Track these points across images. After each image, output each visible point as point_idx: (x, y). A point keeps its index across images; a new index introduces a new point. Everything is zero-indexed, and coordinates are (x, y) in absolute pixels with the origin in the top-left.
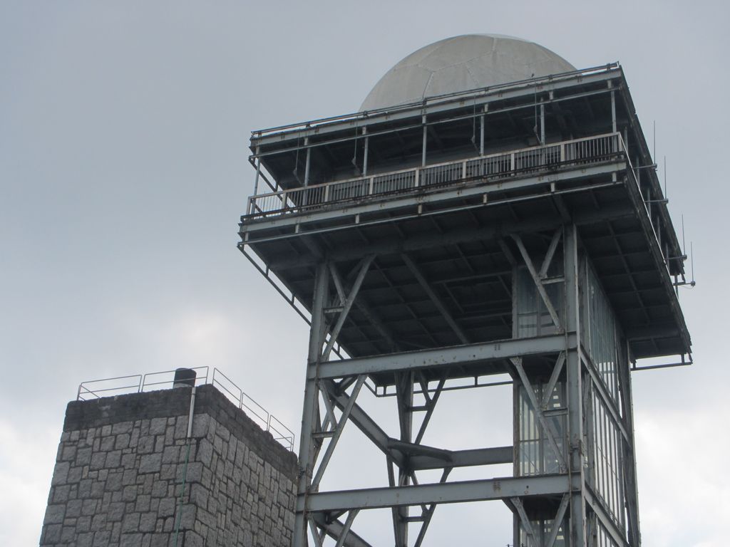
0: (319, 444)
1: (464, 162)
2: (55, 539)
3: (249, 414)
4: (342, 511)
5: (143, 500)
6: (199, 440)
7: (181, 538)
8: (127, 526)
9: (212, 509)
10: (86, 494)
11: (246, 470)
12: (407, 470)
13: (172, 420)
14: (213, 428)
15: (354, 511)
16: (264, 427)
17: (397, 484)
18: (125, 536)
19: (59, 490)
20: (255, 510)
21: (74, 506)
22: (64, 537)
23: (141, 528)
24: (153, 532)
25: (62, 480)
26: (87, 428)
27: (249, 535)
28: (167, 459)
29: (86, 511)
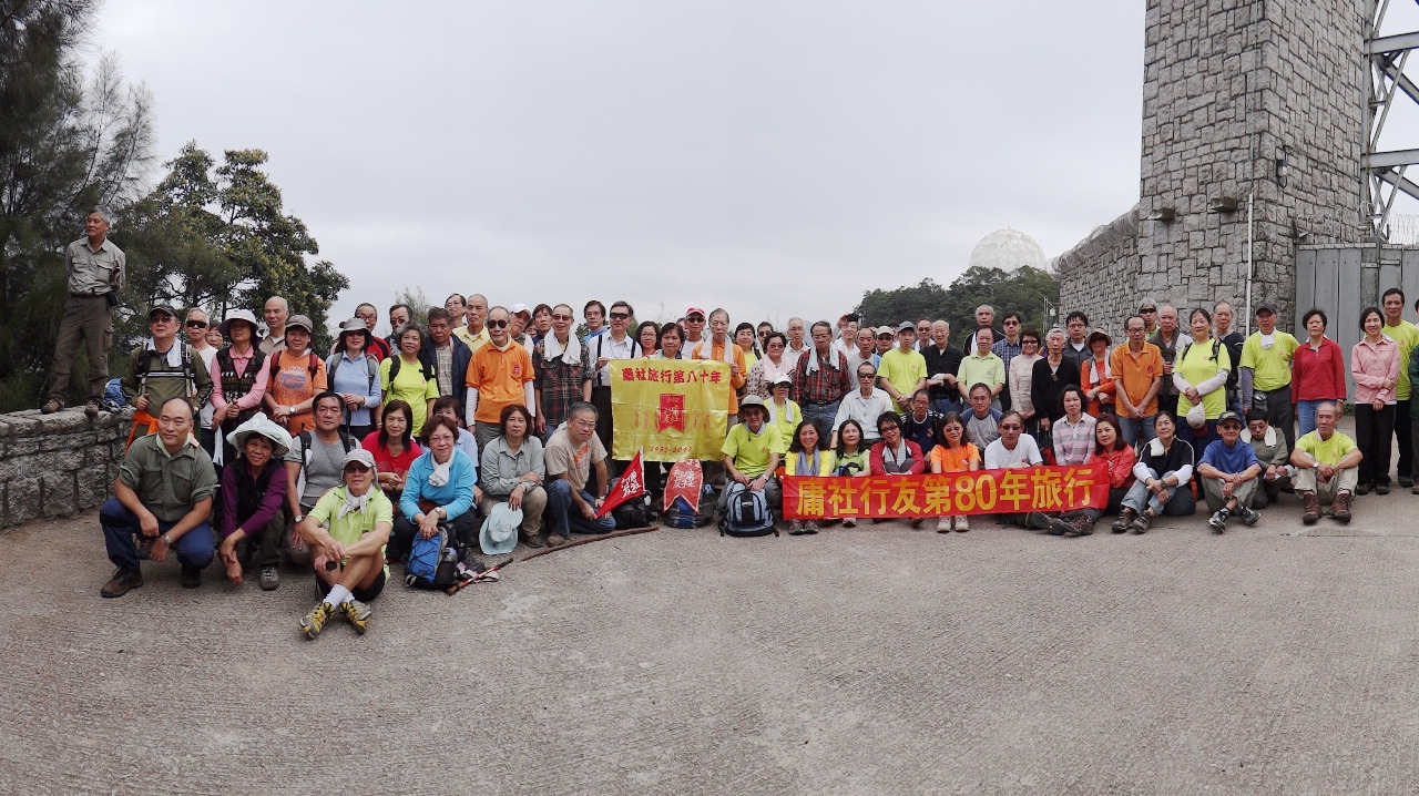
2: (1156, 40)
7: (1260, 7)
18: (1212, 18)
22: (1162, 36)
23: (1225, 7)
24: (1235, 8)
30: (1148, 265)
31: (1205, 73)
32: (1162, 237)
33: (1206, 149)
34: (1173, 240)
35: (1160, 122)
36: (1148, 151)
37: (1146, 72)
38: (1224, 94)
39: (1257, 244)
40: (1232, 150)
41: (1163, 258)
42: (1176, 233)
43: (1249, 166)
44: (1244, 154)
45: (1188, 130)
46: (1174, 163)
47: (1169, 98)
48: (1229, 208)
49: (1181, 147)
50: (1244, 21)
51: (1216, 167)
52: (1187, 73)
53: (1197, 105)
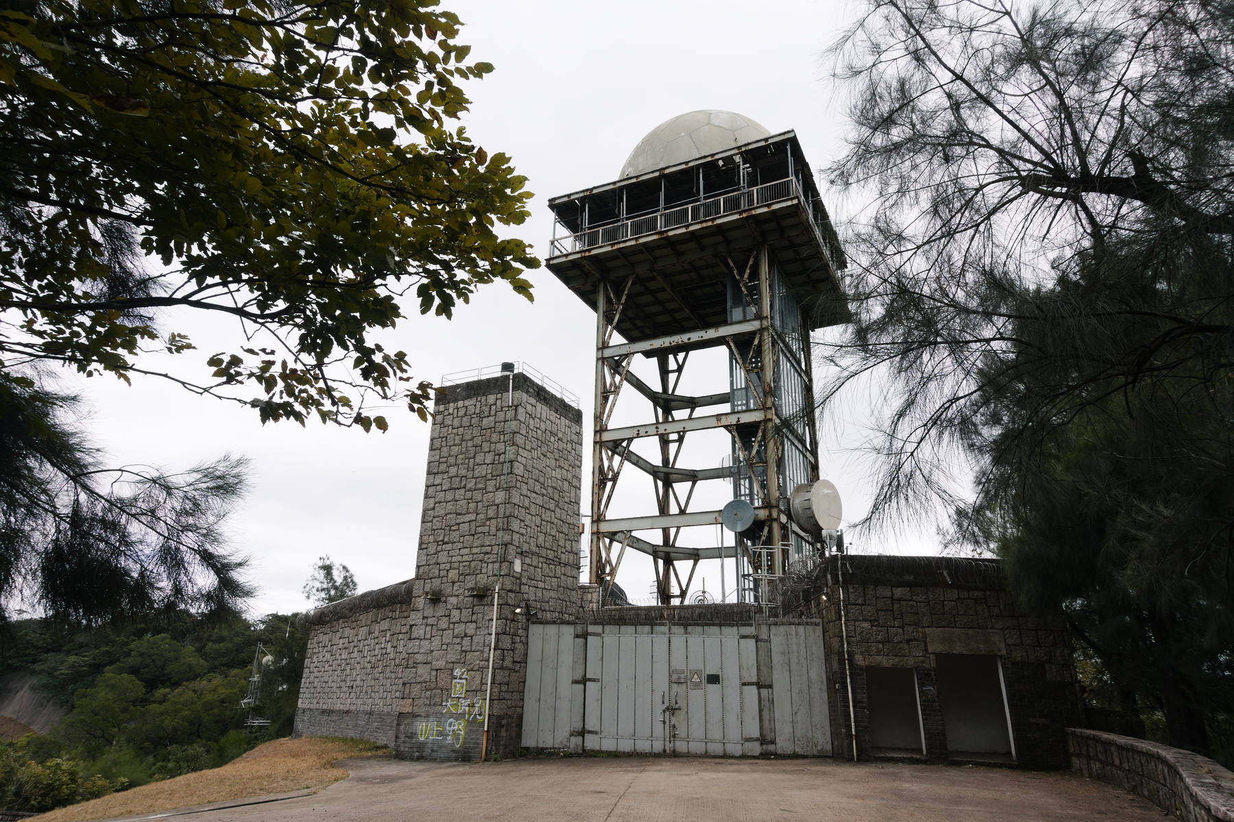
0: (606, 399)
2: (435, 471)
3: (548, 388)
4: (623, 440)
5: (486, 446)
6: (517, 407)
8: (477, 460)
9: (527, 448)
10: (452, 443)
11: (548, 422)
13: (499, 395)
14: (524, 400)
15: (630, 440)
16: (559, 396)
17: (661, 421)
19: (435, 441)
20: (556, 446)
21: (445, 450)
22: (440, 470)
23: (486, 461)
25: (436, 435)
26: (449, 403)
27: (553, 462)
28: (498, 419)
29: (452, 453)
30: (418, 632)
31: (469, 500)
32: (429, 612)
33: (466, 551)
34: (437, 615)
35: (434, 527)
36: (424, 546)
37: (426, 491)
38: (481, 516)
39: (499, 622)
40: (487, 553)
41: (429, 628)
42: (441, 610)
43: (497, 566)
44: (492, 557)
45: (455, 536)
46: (443, 557)
47: (442, 512)
48: (481, 595)
49: (449, 547)
50: (499, 473)
51: (473, 564)
52: (457, 497)
53: (462, 520)
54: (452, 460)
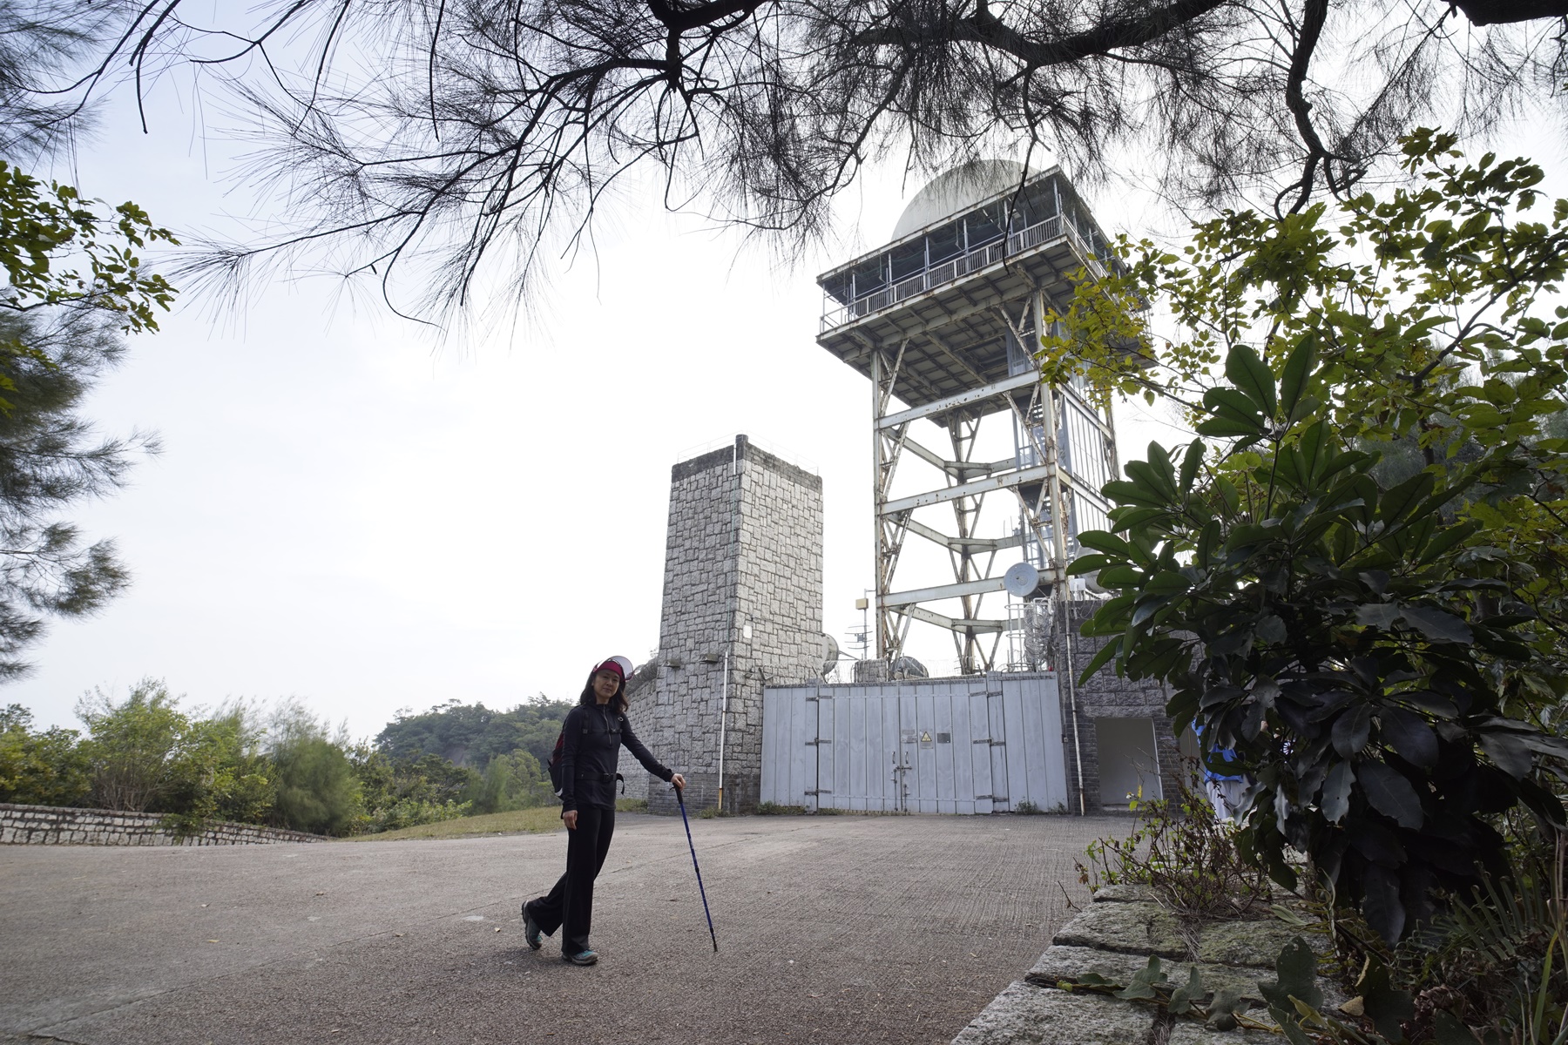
0: (885, 470)
1: (955, 261)
2: (673, 545)
3: (777, 456)
4: (905, 511)
5: (714, 516)
6: (741, 475)
8: (708, 532)
9: (754, 515)
10: (686, 517)
11: (779, 489)
12: (962, 479)
13: (725, 466)
14: (750, 469)
15: (911, 511)
16: (792, 463)
17: (954, 487)
19: (672, 517)
20: (790, 513)
21: (681, 524)
22: (677, 544)
25: (673, 511)
26: (682, 479)
27: (787, 529)
28: (725, 489)
29: (686, 527)
30: (663, 698)
31: (702, 571)
32: (671, 679)
33: (700, 620)
34: (678, 681)
35: (674, 599)
36: (666, 618)
37: (667, 565)
38: (712, 586)
41: (672, 695)
42: (680, 677)
43: (726, 632)
44: (723, 625)
45: (690, 606)
46: (681, 627)
47: (680, 584)
48: (713, 662)
49: (685, 617)
50: (726, 542)
51: (707, 632)
52: (692, 569)
53: (696, 591)
54: (686, 534)
